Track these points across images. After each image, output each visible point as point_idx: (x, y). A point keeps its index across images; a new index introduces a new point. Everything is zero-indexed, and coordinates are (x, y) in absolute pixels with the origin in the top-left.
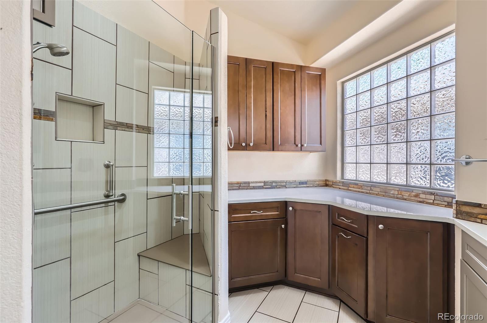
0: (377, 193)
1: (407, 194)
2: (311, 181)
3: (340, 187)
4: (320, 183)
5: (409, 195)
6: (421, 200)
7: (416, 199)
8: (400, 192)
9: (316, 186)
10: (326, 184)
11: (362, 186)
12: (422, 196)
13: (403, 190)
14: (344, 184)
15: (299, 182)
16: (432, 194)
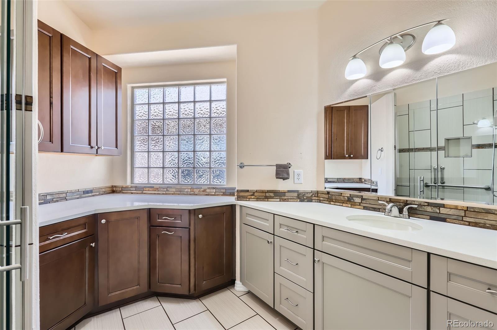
0: (173, 193)
1: (197, 190)
2: (96, 188)
3: (132, 192)
4: (106, 190)
5: (199, 191)
6: (207, 193)
7: (204, 193)
8: (192, 190)
9: (102, 194)
10: (113, 190)
11: (158, 188)
12: (208, 190)
13: (195, 187)
14: (137, 188)
15: (83, 191)
16: (214, 188)
